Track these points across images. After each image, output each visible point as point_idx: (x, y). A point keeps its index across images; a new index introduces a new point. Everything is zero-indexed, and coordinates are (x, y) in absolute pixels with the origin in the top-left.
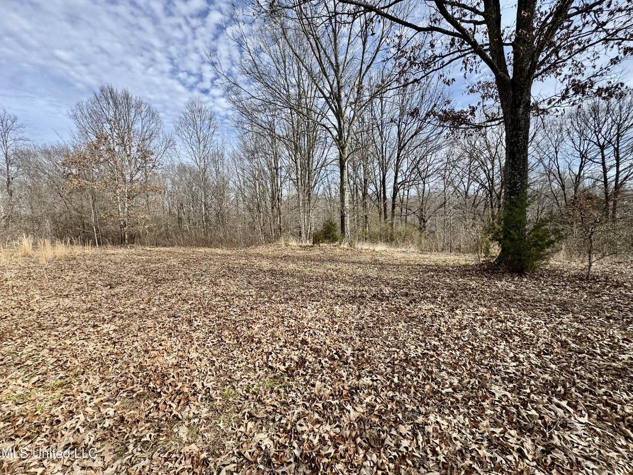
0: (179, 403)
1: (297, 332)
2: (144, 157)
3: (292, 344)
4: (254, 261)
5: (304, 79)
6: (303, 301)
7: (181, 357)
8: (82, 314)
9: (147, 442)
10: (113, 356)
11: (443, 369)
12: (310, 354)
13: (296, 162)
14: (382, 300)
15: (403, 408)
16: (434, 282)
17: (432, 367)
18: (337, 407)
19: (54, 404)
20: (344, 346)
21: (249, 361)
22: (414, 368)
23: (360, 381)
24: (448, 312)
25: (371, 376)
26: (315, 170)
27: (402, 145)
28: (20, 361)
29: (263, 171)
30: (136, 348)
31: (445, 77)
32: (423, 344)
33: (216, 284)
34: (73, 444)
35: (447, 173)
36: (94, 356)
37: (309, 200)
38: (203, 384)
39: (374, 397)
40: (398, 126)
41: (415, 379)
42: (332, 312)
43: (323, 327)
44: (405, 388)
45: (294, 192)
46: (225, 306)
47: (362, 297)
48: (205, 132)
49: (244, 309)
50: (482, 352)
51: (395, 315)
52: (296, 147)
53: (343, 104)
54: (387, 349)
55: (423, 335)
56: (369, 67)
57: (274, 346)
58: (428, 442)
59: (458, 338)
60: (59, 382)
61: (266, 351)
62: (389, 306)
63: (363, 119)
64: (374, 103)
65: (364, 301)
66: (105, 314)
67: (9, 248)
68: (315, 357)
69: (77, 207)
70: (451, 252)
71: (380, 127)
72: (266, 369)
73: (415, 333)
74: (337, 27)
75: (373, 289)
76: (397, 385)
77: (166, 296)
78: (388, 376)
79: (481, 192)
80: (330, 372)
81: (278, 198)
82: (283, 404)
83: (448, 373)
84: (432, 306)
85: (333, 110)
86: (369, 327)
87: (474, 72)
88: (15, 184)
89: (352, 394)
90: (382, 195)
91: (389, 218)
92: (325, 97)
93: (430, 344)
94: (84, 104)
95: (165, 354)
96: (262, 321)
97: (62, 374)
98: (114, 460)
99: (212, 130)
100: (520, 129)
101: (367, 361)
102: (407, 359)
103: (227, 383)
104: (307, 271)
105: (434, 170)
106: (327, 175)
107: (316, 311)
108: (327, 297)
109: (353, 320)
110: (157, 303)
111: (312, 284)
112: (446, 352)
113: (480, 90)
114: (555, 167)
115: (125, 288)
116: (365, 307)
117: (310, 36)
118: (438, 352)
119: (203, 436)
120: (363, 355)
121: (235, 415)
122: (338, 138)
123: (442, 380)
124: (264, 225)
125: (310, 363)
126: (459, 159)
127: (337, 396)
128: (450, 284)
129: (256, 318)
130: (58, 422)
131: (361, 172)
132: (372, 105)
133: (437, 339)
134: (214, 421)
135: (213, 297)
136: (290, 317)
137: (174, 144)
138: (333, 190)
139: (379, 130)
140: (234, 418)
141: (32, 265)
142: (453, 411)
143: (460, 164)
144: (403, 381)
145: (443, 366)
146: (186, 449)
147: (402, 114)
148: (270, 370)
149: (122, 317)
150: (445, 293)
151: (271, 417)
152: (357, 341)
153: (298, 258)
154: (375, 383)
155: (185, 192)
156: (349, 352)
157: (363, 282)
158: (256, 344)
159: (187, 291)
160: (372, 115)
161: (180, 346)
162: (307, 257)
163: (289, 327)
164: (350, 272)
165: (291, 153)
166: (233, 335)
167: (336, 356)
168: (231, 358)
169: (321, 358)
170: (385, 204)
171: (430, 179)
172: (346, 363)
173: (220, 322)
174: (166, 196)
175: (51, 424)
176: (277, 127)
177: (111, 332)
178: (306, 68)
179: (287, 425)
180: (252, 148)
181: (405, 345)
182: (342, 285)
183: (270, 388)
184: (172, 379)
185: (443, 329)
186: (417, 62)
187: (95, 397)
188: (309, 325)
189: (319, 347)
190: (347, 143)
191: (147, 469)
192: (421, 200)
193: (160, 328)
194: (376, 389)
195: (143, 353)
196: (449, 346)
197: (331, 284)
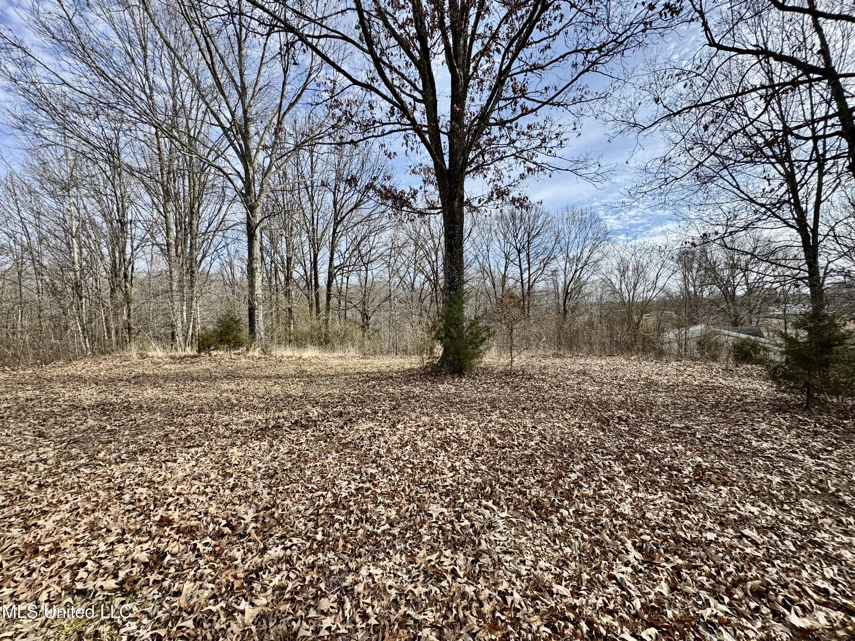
1: (152, 508)
3: (138, 532)
4: (57, 390)
5: (184, 88)
6: (168, 450)
11: (380, 503)
12: (175, 540)
13: (165, 217)
14: (306, 427)
15: (328, 573)
16: (375, 393)
17: (367, 503)
18: (222, 613)
20: (242, 509)
22: (344, 512)
23: (265, 556)
24: (388, 429)
25: (283, 543)
26: (204, 234)
27: (339, 219)
31: (386, 148)
32: (357, 477)
35: (392, 260)
37: (192, 281)
39: (286, 572)
40: (334, 193)
41: (345, 526)
42: (224, 459)
43: (206, 487)
44: (331, 543)
45: (163, 266)
47: (278, 427)
50: (422, 469)
51: (323, 444)
52: (167, 192)
53: (253, 144)
54: (310, 496)
55: (358, 465)
57: (93, 548)
58: (357, 606)
59: (398, 459)
61: (71, 562)
62: (316, 434)
63: (285, 174)
64: (301, 156)
65: (280, 433)
68: (185, 543)
70: (396, 354)
71: (310, 189)
72: (67, 600)
73: (349, 464)
74: (243, 33)
75: (295, 413)
76: (322, 543)
78: (308, 534)
79: (427, 285)
80: (213, 558)
81: (126, 276)
83: (385, 505)
84: (371, 425)
85: (235, 148)
86: (284, 470)
87: (415, 150)
89: (250, 581)
90: (313, 281)
91: (323, 312)
92: (221, 125)
93: (367, 474)
96: (66, 507)
100: (455, 222)
101: (278, 522)
102: (336, 502)
104: (182, 399)
105: (377, 255)
106: (227, 244)
107: (194, 463)
108: (218, 436)
109: (260, 465)
111: (188, 420)
112: (385, 480)
113: (422, 173)
114: (487, 265)
116: (281, 441)
117: (194, 26)
118: (375, 482)
120: (272, 515)
122: (244, 191)
123: (378, 517)
124: (90, 321)
125: (173, 555)
126: (404, 245)
127: (222, 595)
128: (393, 393)
129: (49, 504)
131: (282, 246)
132: (298, 158)
133: (374, 465)
136: (137, 484)
138: (237, 269)
139: (308, 193)
142: (389, 553)
143: (405, 251)
144: (328, 535)
145: (380, 499)
147: (338, 179)
148: (78, 599)
150: (387, 405)
152: (265, 495)
153: (166, 378)
154: (288, 552)
156: (250, 516)
157: (281, 404)
158: (46, 556)
160: (298, 171)
162: (185, 374)
163: (133, 504)
164: (261, 392)
165: (156, 200)
167: (226, 530)
169: (197, 541)
170: (318, 294)
171: (374, 266)
172: (243, 536)
178: (187, 72)
180: (64, 176)
181: (334, 484)
182: (245, 413)
185: (382, 452)
186: (354, 119)
188: (177, 491)
189: (194, 523)
190: (259, 203)
192: (363, 290)
194: (289, 560)
196: (388, 470)
197: (226, 414)
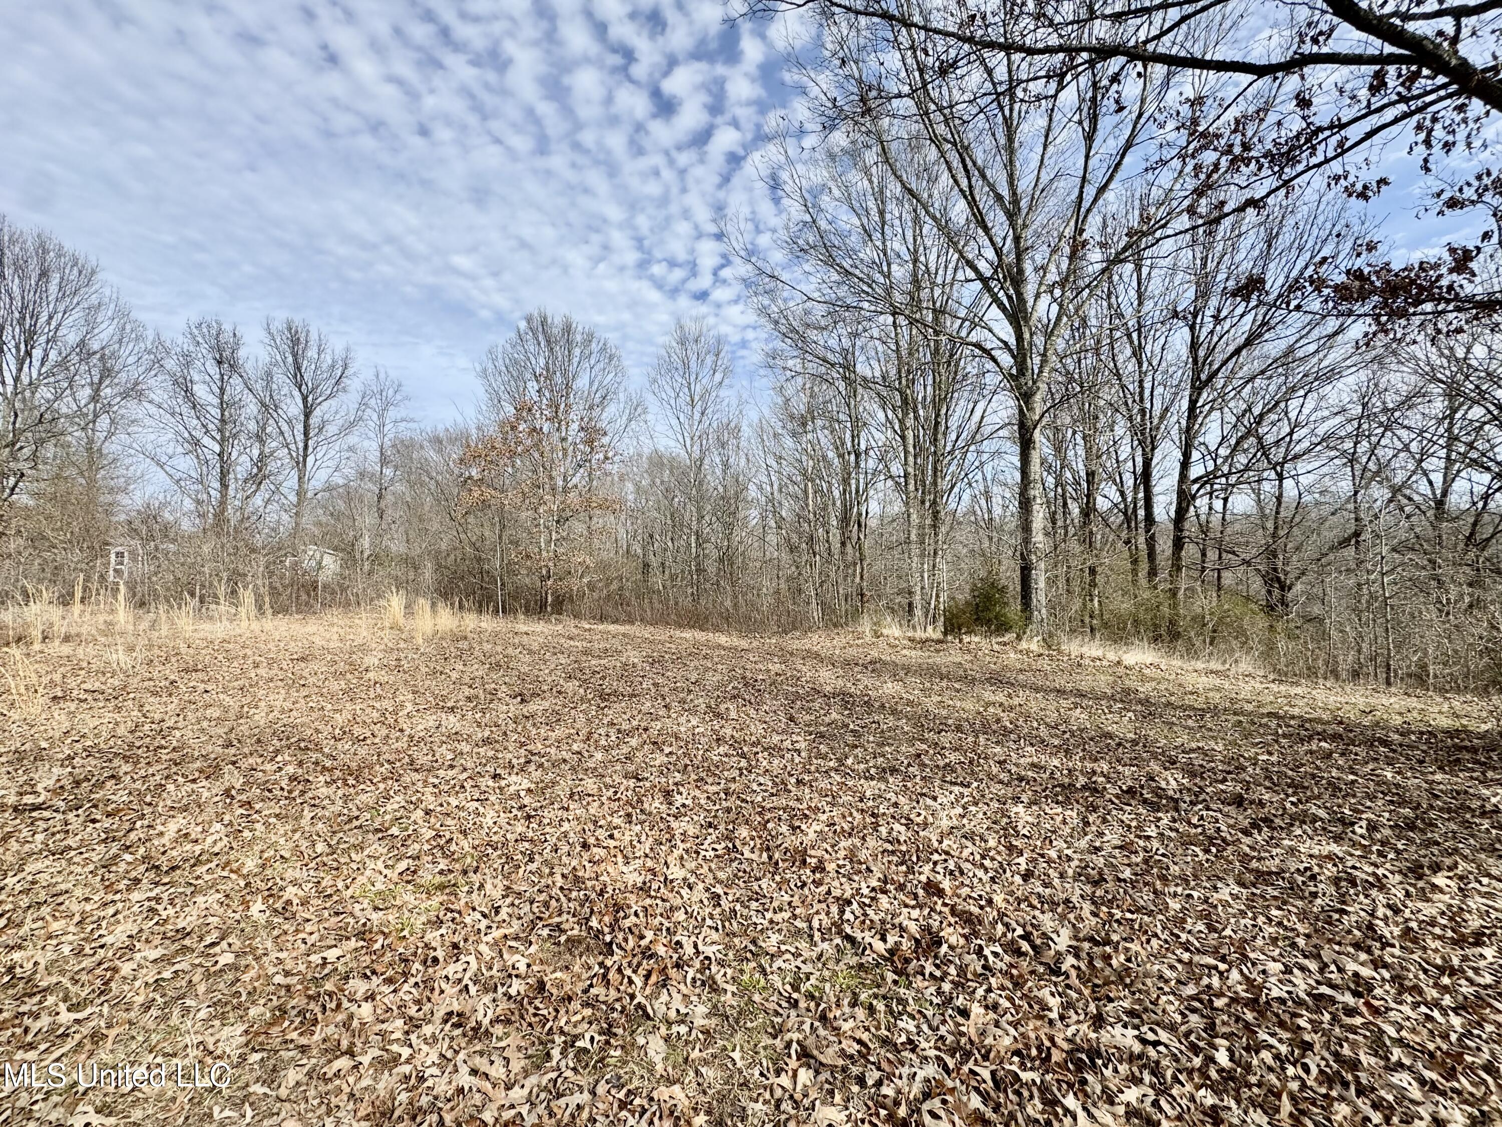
0: (647, 977)
1: (914, 859)
2: (590, 442)
3: (901, 887)
4: (799, 667)
5: (929, 243)
6: (923, 778)
7: (652, 871)
8: (476, 750)
9: (585, 1050)
10: (526, 844)
11: (1400, 1065)
12: (950, 925)
13: (903, 437)
14: (1155, 807)
16: (1335, 773)
17: (1354, 1045)
18: (1035, 1090)
19: (429, 922)
20: (1047, 921)
21: (798, 911)
22: (1286, 1035)
23: (1102, 1032)
24: (1398, 878)
25: (1136, 1027)
26: (951, 452)
27: (1203, 377)
28: (382, 824)
29: (824, 457)
30: (566, 834)
31: (1351, 179)
32: (1313, 966)
33: (718, 715)
34: (459, 1015)
35: (1364, 446)
36: (495, 838)
37: (934, 526)
38: (696, 946)
39: (1151, 1092)
40: (1192, 328)
41: (1291, 1071)
42: (1005, 820)
43: (983, 857)
44: (1255, 1090)
45: (897, 507)
46: (740, 769)
47: (1094, 790)
48: (704, 381)
49: (783, 783)
51: (1203, 856)
52: (905, 401)
53: (1029, 290)
54: (1186, 956)
55: (1308, 936)
56: (1102, 190)
57: (855, 885)
59: (1451, 970)
60: (439, 879)
61: (837, 893)
62: (1182, 827)
63: (1084, 321)
64: (1116, 278)
65: (1099, 802)
66: (513, 755)
67: (372, 610)
68: (965, 936)
69: (474, 539)
70: (1388, 683)
71: (1135, 336)
72: (838, 941)
73: (1280, 924)
74: (1015, 114)
75: (1127, 771)
76: (1227, 1076)
77: (619, 731)
78: (1192, 1038)
80: (1010, 986)
81: (858, 521)
82: (885, 1042)
83: (1422, 1082)
84: (1334, 848)
85: (1001, 306)
86: (1119, 880)
88: (389, 498)
89: (1080, 1067)
90: (1141, 512)
91: (1164, 574)
92: (980, 277)
93: (1340, 970)
94: (500, 349)
95: (620, 859)
96: (824, 817)
97: (443, 865)
98: (526, 1073)
99: (718, 377)
101: (1121, 979)
102: (1256, 1001)
103: (749, 955)
104: (930, 702)
105: (1315, 440)
106: (982, 463)
107: (959, 810)
108: (991, 777)
109: (1069, 852)
110: (603, 742)
111: (946, 739)
112: (1406, 1009)
115: (546, 704)
116: (1105, 821)
117: (946, 145)
118: (1375, 1003)
119: (697, 1072)
120: (1107, 958)
121: (767, 1041)
122: (1014, 372)
124: (821, 586)
125: (951, 947)
126: (1407, 402)
127: (1033, 1060)
128: (1397, 786)
129: (809, 808)
130: (435, 960)
131: (1077, 452)
132: (1111, 282)
133: (1363, 956)
134: (720, 1043)
135: (714, 744)
136: (893, 817)
137: (645, 411)
138: (997, 501)
139: (1131, 342)
140: (765, 1048)
141: (402, 645)
143: (1414, 419)
144: (1248, 1068)
145: (1397, 1054)
146: (663, 1093)
147: (1203, 294)
148: (848, 946)
149: (541, 765)
150: (1381, 812)
151: (855, 1070)
152: (1086, 913)
153: (907, 670)
154: (1152, 1052)
155: (658, 510)
156: (1063, 940)
157: (1092, 747)
158: (813, 872)
159: (659, 725)
160: (1110, 306)
161: (648, 846)
162: (930, 667)
163: (891, 843)
164: (1052, 717)
165: (890, 415)
166: (758, 841)
167: (1025, 946)
168: (757, 896)
169: (983, 943)
170: (1152, 537)
171: (1302, 466)
172: (1057, 972)
173: (728, 804)
174: (623, 517)
175: (424, 962)
176: (862, 358)
177: (523, 794)
178: (934, 218)
179: (897, 1103)
180: (803, 409)
181: (1245, 956)
182: (1029, 749)
183: (849, 994)
184: (633, 919)
186: (1253, 153)
187: (494, 925)
188: (944, 845)
189: (976, 910)
190: (1039, 384)
191: (585, 1115)
192: (1270, 525)
193: (610, 799)
194: (1156, 1070)
195: (579, 849)
196: (1416, 989)
197: (997, 743)
